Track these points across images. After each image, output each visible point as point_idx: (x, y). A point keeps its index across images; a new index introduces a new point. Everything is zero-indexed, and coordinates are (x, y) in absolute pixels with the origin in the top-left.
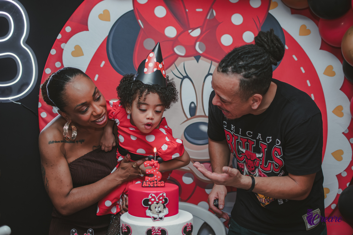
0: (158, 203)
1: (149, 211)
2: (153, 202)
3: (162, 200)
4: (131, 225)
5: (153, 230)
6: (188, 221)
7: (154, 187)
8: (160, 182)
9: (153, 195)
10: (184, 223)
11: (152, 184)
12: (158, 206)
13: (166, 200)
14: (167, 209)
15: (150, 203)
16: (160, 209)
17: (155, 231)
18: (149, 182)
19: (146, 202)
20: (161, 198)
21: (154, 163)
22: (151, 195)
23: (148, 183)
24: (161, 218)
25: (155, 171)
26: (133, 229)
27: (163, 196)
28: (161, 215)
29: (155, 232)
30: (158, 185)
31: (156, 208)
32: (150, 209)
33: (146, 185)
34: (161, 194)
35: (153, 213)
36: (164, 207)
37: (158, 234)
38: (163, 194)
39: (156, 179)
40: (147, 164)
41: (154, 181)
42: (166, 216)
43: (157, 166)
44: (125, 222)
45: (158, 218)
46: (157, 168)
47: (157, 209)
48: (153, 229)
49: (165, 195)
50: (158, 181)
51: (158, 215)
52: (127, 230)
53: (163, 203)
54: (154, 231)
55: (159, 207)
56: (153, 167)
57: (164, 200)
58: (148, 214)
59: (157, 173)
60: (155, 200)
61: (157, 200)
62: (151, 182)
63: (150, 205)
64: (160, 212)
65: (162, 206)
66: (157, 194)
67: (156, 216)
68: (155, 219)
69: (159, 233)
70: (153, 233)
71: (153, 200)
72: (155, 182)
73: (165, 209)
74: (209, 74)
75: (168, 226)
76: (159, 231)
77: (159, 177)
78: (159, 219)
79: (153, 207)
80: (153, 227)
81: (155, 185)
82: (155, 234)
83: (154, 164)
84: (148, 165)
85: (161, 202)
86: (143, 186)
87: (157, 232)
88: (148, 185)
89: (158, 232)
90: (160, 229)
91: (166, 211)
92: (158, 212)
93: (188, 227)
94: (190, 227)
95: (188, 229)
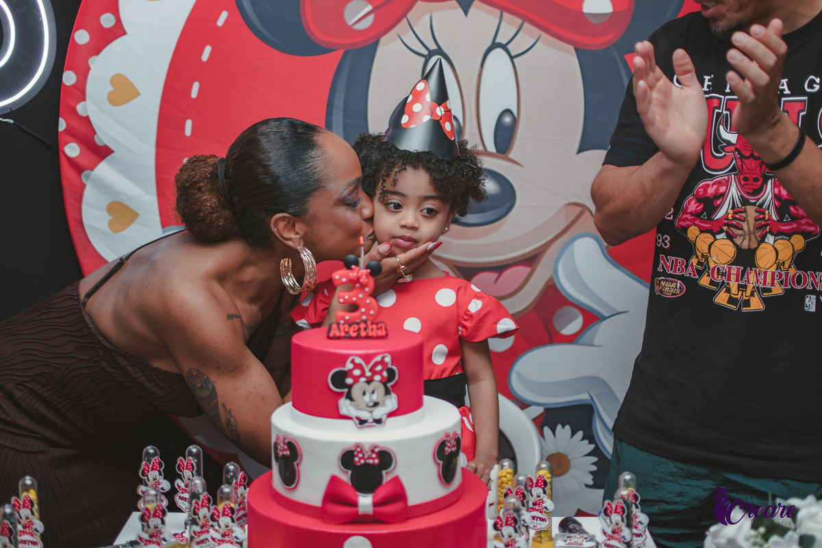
0: (369, 381)
1: (348, 402)
2: (356, 379)
3: (380, 373)
4: (300, 437)
5: (358, 453)
6: (449, 428)
7: (358, 337)
8: (374, 326)
9: (358, 360)
10: (439, 433)
11: (354, 332)
12: (369, 388)
13: (391, 372)
14: (394, 397)
15: (349, 381)
16: (375, 397)
17: (364, 455)
18: (347, 326)
19: (339, 379)
20: (379, 368)
21: (360, 274)
22: (353, 361)
23: (344, 328)
24: (379, 421)
25: (361, 296)
26: (304, 448)
27: (382, 362)
28: (379, 412)
29: (362, 458)
30: (370, 334)
31: (364, 394)
32: (349, 397)
33: (338, 334)
34: (378, 358)
35: (358, 408)
36: (387, 392)
37: (371, 461)
38: (383, 358)
39: (364, 317)
40: (341, 277)
41: (358, 324)
42: (391, 415)
43: (367, 283)
44: (285, 432)
45: (371, 420)
46: (367, 289)
47: (367, 398)
48: (359, 449)
49: (388, 359)
50: (369, 323)
51: (371, 412)
52: (288, 452)
53: (384, 382)
54: (361, 455)
55: (373, 392)
56: (358, 285)
57: (385, 374)
58: (343, 411)
59: (368, 301)
60: (363, 374)
61: (368, 374)
62: (350, 325)
63: (350, 387)
64: (376, 404)
65: (381, 389)
66: (367, 358)
67: (364, 415)
68: (362, 422)
69: (373, 459)
70: (357, 459)
71: (357, 372)
72: (362, 326)
73: (388, 396)
74: (494, 45)
75: (397, 443)
76: (374, 456)
77: (372, 312)
78: (374, 424)
79: (356, 392)
80: (358, 445)
81: (363, 334)
82: (362, 461)
83: (358, 279)
84: (344, 280)
85: (377, 378)
86: (331, 335)
87: (369, 458)
88: (343, 334)
89: (370, 458)
90: (377, 450)
91: (392, 403)
92: (371, 404)
93: (449, 442)
94: (453, 442)
95: (449, 447)
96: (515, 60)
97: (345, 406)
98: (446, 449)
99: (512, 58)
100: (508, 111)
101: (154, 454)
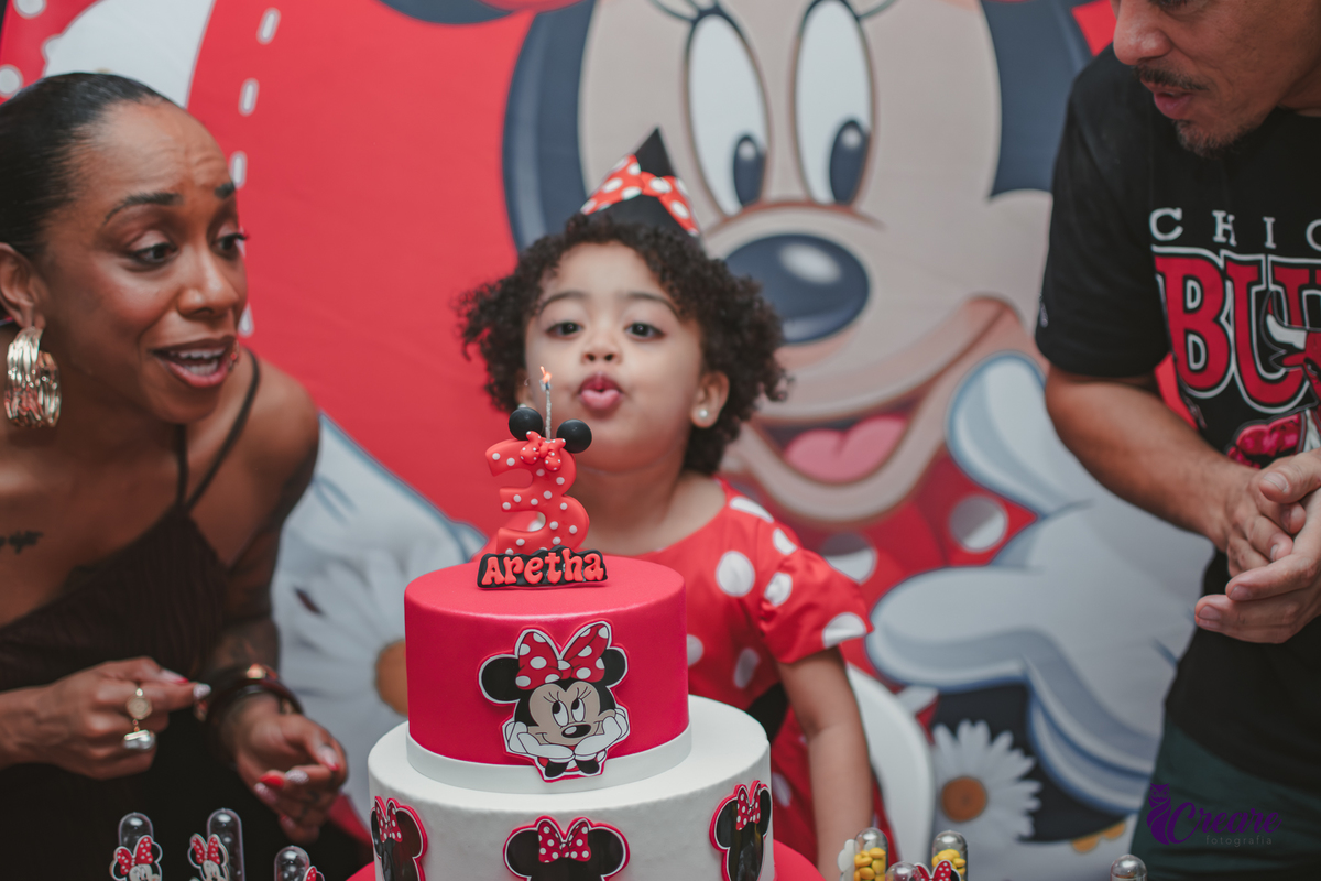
0: (566, 681)
1: (521, 726)
2: (538, 678)
3: (588, 662)
4: (421, 804)
5: (546, 837)
6: (743, 775)
7: (544, 584)
8: (577, 559)
9: (539, 637)
10: (722, 785)
11: (534, 573)
12: (567, 697)
13: (613, 660)
14: (621, 710)
15: (523, 681)
16: (579, 715)
17: (558, 842)
18: (518, 560)
19: (503, 676)
20: (587, 652)
21: (544, 448)
22: (529, 639)
23: (514, 566)
24: (590, 767)
25: (548, 495)
26: (431, 825)
27: (593, 639)
28: (589, 747)
29: (555, 848)
30: (569, 577)
31: (556, 708)
32: (525, 716)
33: (500, 578)
34: (584, 631)
35: (543, 739)
36: (607, 704)
37: (574, 855)
38: (595, 629)
39: (557, 540)
40: (505, 455)
41: (543, 555)
42: (616, 751)
43: (560, 468)
44: (392, 791)
45: (572, 765)
46: (560, 480)
47: (562, 717)
48: (546, 830)
49: (605, 632)
50: (566, 552)
51: (572, 748)
52: (399, 835)
53: (598, 682)
54: (551, 843)
55: (575, 705)
56: (540, 473)
57: (600, 664)
58: (514, 747)
59: (564, 506)
60: (552, 667)
61: (564, 665)
62: (526, 559)
63: (525, 694)
64: (583, 730)
65: (593, 698)
66: (560, 630)
67: (558, 754)
68: (553, 770)
69: (580, 850)
70: (543, 851)
71: (538, 663)
72: (552, 559)
73: (609, 712)
75: (627, 812)
76: (580, 843)
77: (573, 529)
78: (580, 773)
79: (539, 704)
80: (544, 821)
81: (554, 576)
82: (555, 856)
83: (542, 458)
84: (511, 462)
85: (584, 673)
86: (486, 580)
87: (569, 848)
88: (510, 578)
89: (572, 847)
90: (585, 830)
91: (616, 726)
92: (572, 730)
93: (744, 803)
94: (753, 804)
95: (744, 816)
96: (868, 25)
97: (516, 737)
98: (739, 819)
99: (857, 18)
100: (852, 124)
101: (143, 830)
